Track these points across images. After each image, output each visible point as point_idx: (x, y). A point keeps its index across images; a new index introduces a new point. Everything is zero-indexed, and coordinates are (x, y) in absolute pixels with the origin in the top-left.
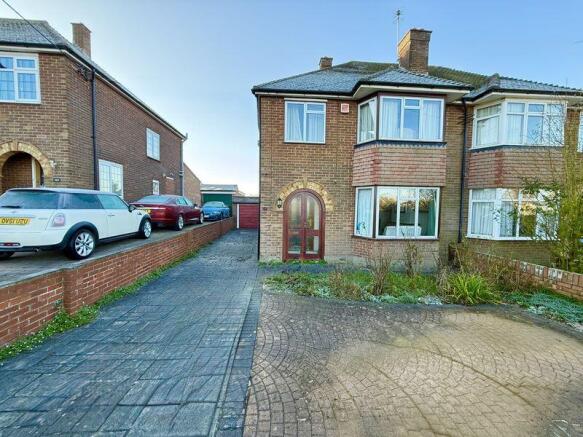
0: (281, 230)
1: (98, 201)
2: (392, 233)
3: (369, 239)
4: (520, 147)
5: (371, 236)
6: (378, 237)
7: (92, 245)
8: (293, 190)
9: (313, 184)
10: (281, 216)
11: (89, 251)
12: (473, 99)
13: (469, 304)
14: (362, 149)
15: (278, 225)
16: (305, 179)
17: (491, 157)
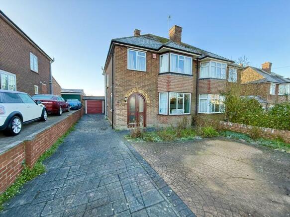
0: (126, 113)
1: (19, 98)
2: (174, 112)
3: (166, 115)
4: (215, 79)
5: (167, 114)
6: (170, 114)
7: (20, 126)
8: (132, 93)
9: (141, 91)
10: (126, 106)
11: (19, 130)
12: (200, 59)
13: (211, 138)
14: (162, 75)
15: (125, 111)
16: (138, 88)
17: (206, 82)
